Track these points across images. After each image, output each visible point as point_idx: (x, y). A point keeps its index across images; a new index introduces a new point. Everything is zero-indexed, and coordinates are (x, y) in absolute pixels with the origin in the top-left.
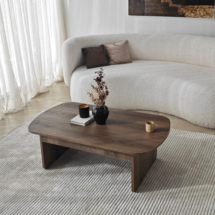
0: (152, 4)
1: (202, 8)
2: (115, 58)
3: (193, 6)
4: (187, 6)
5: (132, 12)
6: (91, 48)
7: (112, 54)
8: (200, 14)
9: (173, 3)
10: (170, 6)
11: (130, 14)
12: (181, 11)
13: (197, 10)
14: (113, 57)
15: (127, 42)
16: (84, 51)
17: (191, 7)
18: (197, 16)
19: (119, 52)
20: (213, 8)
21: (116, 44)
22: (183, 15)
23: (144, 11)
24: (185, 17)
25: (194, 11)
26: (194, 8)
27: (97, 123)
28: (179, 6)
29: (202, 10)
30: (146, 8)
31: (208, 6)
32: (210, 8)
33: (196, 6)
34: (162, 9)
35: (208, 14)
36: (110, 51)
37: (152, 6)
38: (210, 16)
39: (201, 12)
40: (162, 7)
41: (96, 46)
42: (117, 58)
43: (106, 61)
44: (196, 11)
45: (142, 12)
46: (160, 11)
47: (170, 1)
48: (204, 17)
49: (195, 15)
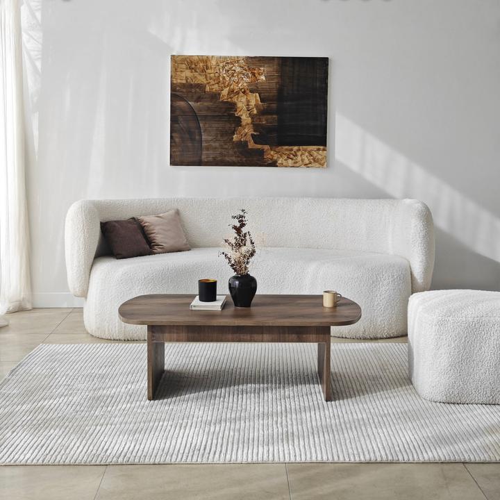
0: (217, 144)
1: (305, 150)
2: (163, 240)
3: (291, 147)
4: (280, 147)
5: (177, 160)
6: (117, 222)
7: (157, 234)
8: (302, 160)
9: (255, 143)
10: (250, 147)
11: (173, 163)
12: (269, 156)
13: (298, 153)
14: (159, 238)
15: (178, 213)
16: (105, 227)
17: (287, 150)
18: (297, 165)
19: (169, 230)
20: (324, 150)
21: (161, 215)
22: (273, 164)
23: (201, 157)
24: (277, 166)
25: (292, 156)
26: (292, 150)
28: (266, 147)
29: (307, 154)
30: (204, 152)
31: (315, 147)
32: (319, 150)
33: (295, 148)
34: (235, 153)
35: (315, 160)
36: (152, 228)
37: (216, 148)
38: (320, 164)
39: (304, 157)
40: (236, 150)
41: (123, 219)
42: (166, 241)
43: (147, 247)
44: (295, 155)
45: (196, 159)
46: (232, 156)
47: (249, 138)
48: (309, 165)
49: (294, 163)
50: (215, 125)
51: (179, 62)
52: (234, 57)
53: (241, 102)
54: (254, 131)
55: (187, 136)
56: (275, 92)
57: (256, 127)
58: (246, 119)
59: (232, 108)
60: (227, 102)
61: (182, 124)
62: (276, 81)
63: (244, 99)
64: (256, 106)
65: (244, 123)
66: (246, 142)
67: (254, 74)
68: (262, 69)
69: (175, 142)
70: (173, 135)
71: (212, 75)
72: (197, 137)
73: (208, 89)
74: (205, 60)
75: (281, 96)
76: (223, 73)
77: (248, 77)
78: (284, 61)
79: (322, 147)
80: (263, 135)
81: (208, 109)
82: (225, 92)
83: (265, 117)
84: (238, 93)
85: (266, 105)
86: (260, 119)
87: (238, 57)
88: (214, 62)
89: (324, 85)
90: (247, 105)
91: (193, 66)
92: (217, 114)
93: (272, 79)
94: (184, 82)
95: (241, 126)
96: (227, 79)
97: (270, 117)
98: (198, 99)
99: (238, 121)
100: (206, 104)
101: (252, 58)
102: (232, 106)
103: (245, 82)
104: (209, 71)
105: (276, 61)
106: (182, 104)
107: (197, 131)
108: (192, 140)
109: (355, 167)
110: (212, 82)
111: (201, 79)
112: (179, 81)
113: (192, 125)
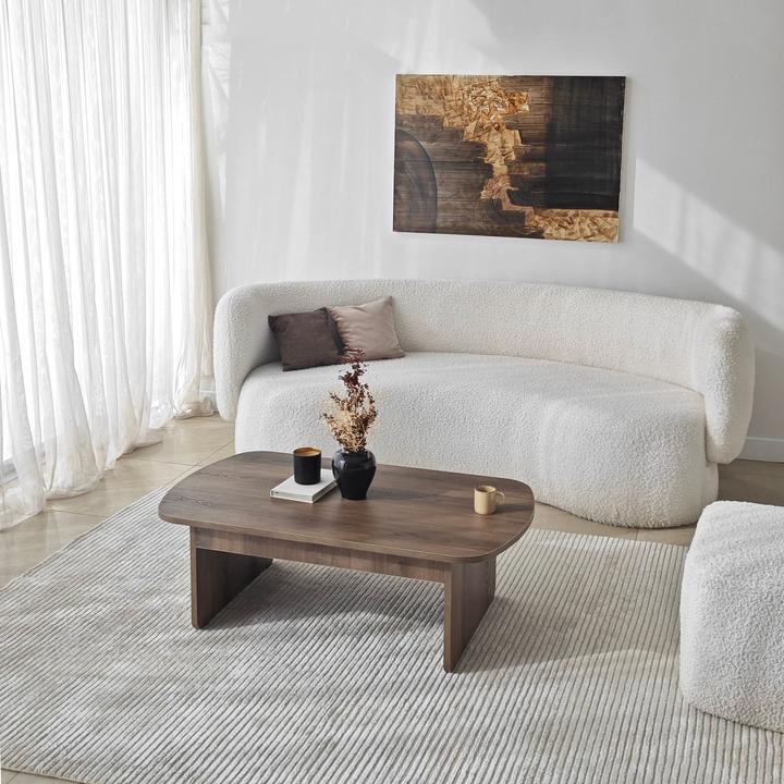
0: (458, 203)
1: (586, 216)
2: (359, 343)
3: (565, 211)
4: (549, 211)
5: (403, 223)
6: (293, 315)
7: (353, 334)
8: (582, 230)
9: (513, 202)
10: (505, 208)
11: (397, 228)
12: (532, 223)
13: (575, 220)
14: (354, 340)
15: (390, 302)
16: (276, 324)
17: (558, 214)
18: (573, 237)
19: (370, 329)
20: (615, 216)
21: (362, 306)
22: (538, 234)
23: (435, 220)
24: (543, 238)
25: (565, 224)
27: (343, 496)
28: (528, 210)
29: (588, 221)
30: (441, 214)
31: (602, 212)
32: (606, 215)
33: (572, 212)
34: (483, 216)
35: (601, 232)
36: (345, 324)
37: (457, 208)
38: (608, 237)
39: (584, 226)
40: (484, 212)
41: (307, 311)
42: (367, 344)
43: (336, 352)
44: (571, 223)
45: (429, 223)
46: (479, 221)
47: (504, 196)
48: (592, 238)
49: (570, 234)
50: (456, 176)
51: (406, 84)
52: (485, 77)
53: (493, 143)
54: (512, 186)
55: (417, 190)
56: (542, 129)
57: (514, 179)
58: (499, 167)
59: (479, 152)
60: (472, 143)
61: (410, 174)
62: (544, 111)
63: (497, 139)
64: (516, 149)
65: (496, 174)
66: (499, 202)
67: (512, 102)
68: (525, 94)
69: (400, 199)
70: (398, 188)
71: (453, 103)
72: (431, 193)
73: (446, 123)
74: (443, 82)
75: (551, 134)
76: (469, 101)
77: (504, 106)
78: (557, 82)
79: (611, 212)
80: (524, 191)
81: (447, 152)
82: (471, 128)
83: (530, 164)
84: (489, 129)
85: (529, 147)
86: (520, 167)
87: (490, 77)
88: (455, 85)
89: (616, 119)
90: (502, 148)
91: (427, 90)
92: (458, 160)
93: (540, 110)
94: (414, 113)
95: (492, 177)
96: (475, 109)
97: (534, 165)
98: (433, 139)
99: (488, 170)
100: (443, 145)
101: (510, 77)
102: (480, 148)
103: (499, 114)
104: (449, 97)
105: (546, 83)
106: (409, 144)
107: (430, 184)
108: (424, 196)
109: (669, 245)
110: (453, 114)
111: (437, 110)
112: (407, 112)
113: (425, 174)
